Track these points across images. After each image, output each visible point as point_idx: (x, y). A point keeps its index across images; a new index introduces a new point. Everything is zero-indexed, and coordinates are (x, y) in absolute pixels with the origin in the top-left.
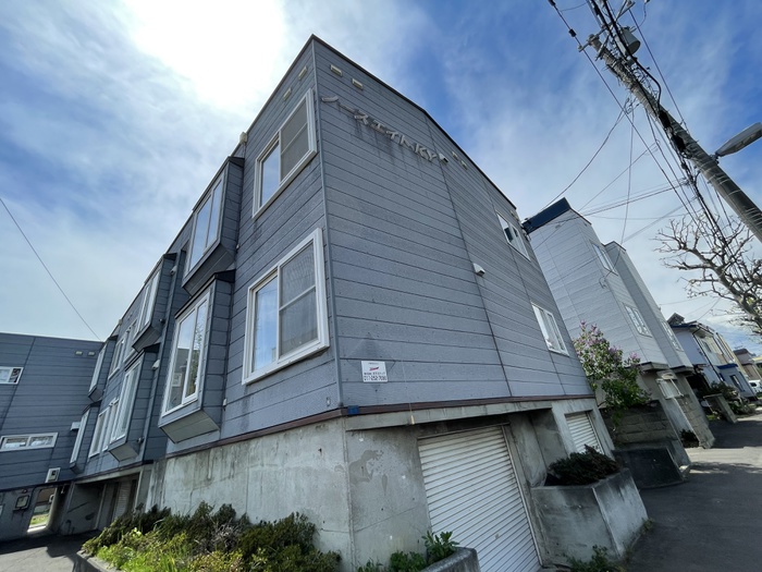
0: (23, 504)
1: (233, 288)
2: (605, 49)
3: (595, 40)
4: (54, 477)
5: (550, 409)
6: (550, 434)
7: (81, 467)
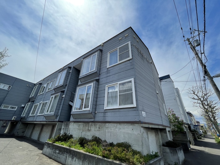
0: (5, 125)
1: (99, 84)
2: (191, 43)
3: (188, 40)
4: (14, 119)
5: (166, 129)
6: (164, 135)
7: (26, 118)
